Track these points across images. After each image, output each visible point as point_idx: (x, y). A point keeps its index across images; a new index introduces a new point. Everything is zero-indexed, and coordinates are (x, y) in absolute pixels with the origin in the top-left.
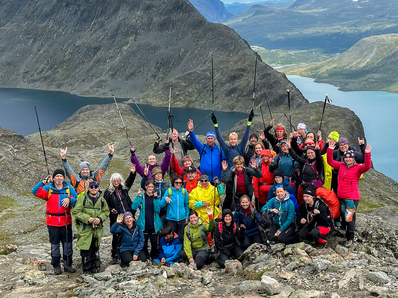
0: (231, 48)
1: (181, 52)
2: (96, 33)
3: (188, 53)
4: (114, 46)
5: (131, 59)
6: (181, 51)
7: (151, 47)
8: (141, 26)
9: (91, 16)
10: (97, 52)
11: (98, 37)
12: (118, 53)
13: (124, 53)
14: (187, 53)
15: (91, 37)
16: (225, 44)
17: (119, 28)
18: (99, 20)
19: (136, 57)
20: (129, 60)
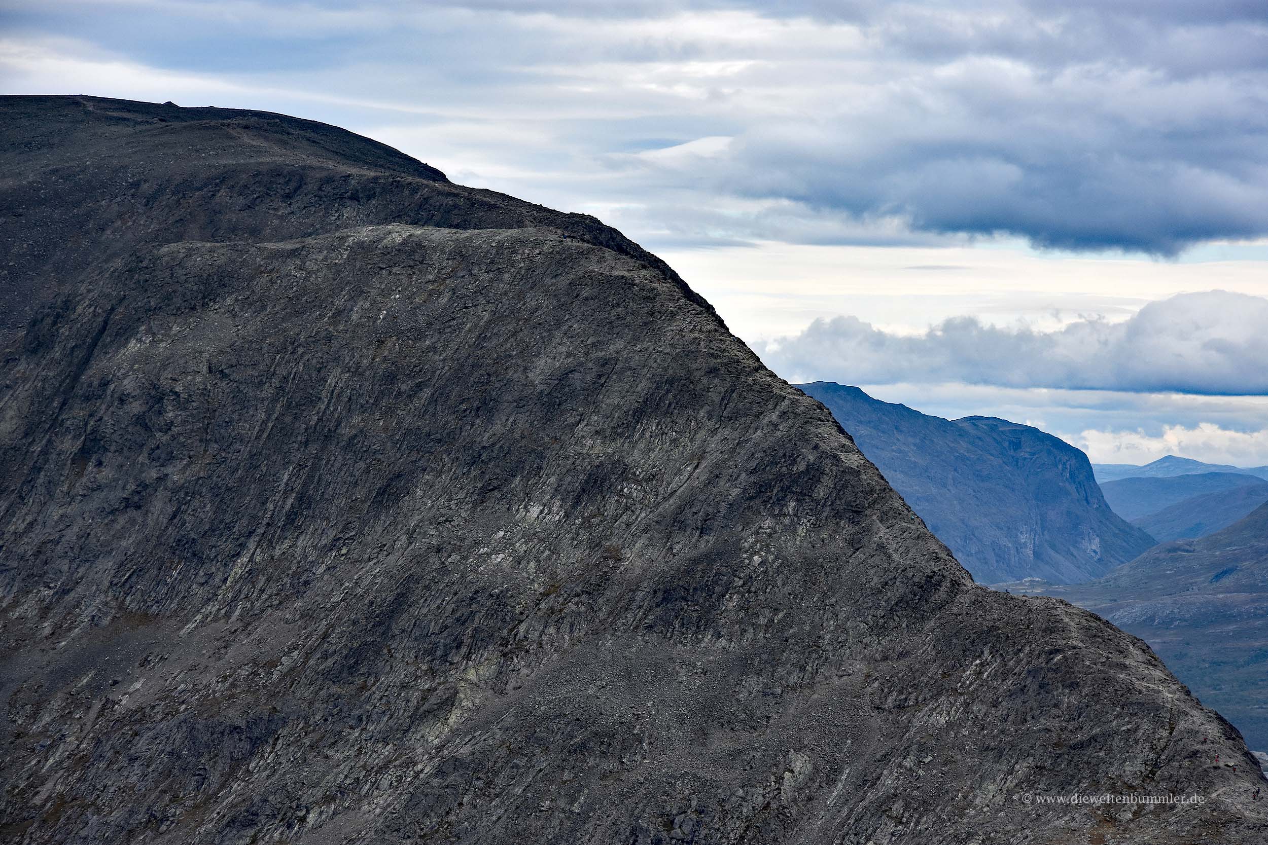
0: (1128, 767)
1: (787, 775)
2: (255, 636)
3: (834, 781)
4: (360, 719)
5: (466, 809)
6: (792, 771)
7: (596, 734)
8: (546, 595)
9: (229, 527)
10: (252, 753)
11: (263, 660)
12: (383, 768)
13: (420, 767)
14: (831, 782)
15: (217, 654)
16: (1086, 737)
17: (401, 601)
18: (277, 553)
19: (497, 796)
20: (452, 818)
